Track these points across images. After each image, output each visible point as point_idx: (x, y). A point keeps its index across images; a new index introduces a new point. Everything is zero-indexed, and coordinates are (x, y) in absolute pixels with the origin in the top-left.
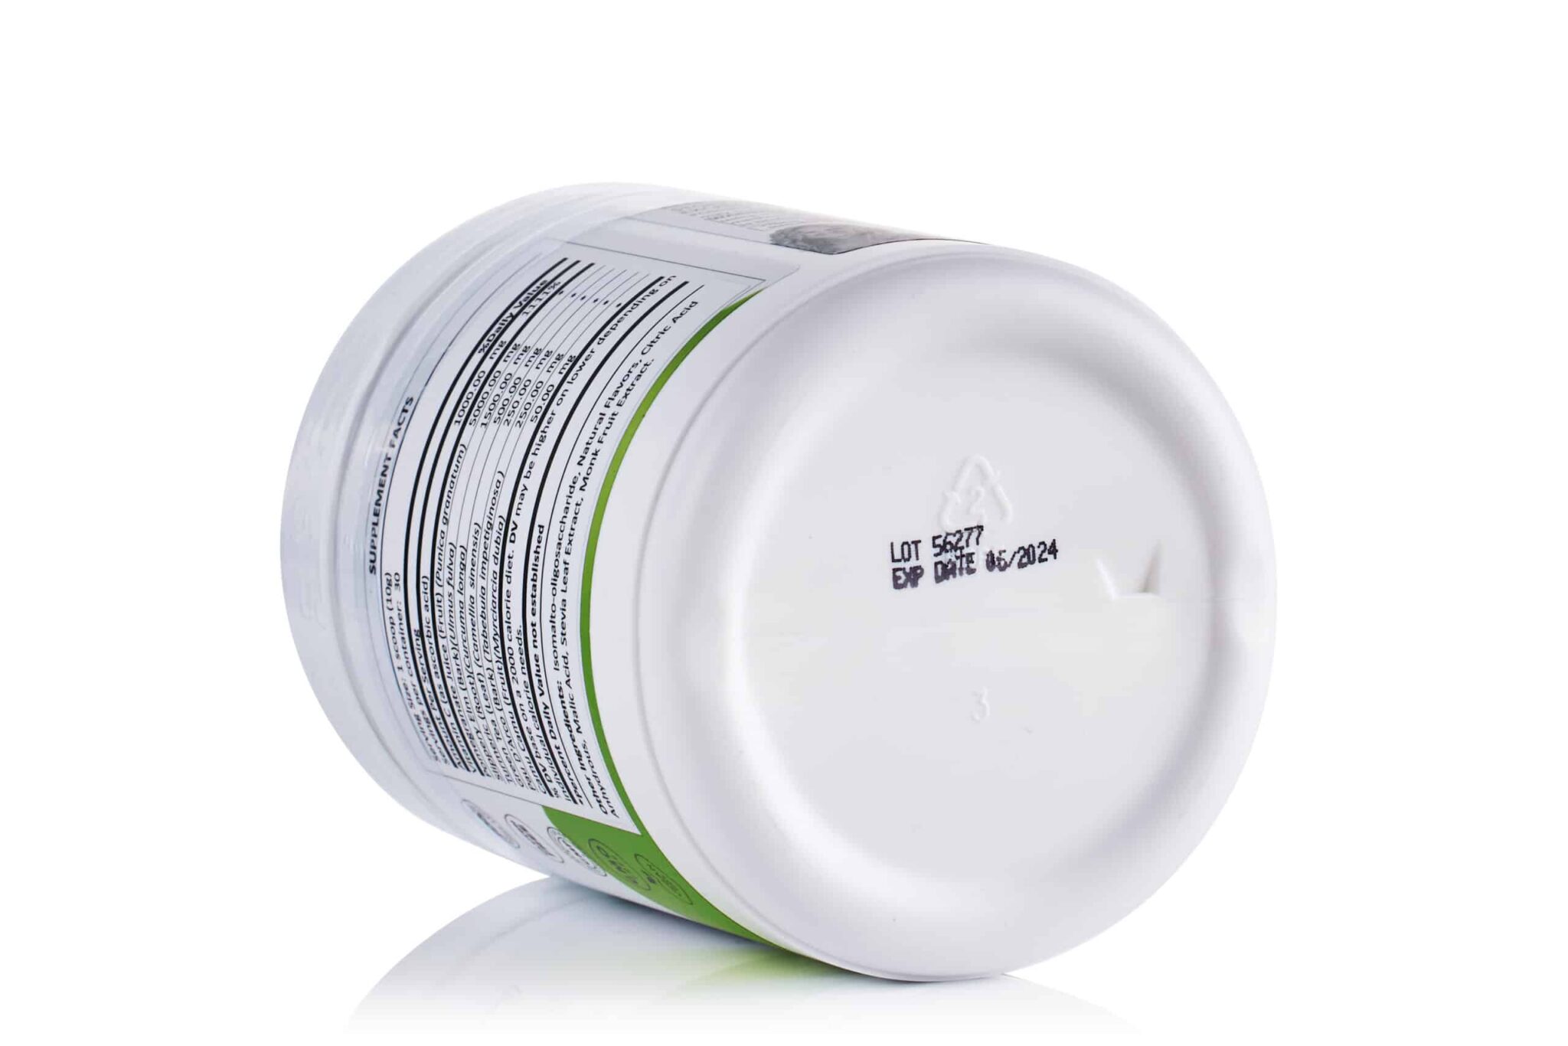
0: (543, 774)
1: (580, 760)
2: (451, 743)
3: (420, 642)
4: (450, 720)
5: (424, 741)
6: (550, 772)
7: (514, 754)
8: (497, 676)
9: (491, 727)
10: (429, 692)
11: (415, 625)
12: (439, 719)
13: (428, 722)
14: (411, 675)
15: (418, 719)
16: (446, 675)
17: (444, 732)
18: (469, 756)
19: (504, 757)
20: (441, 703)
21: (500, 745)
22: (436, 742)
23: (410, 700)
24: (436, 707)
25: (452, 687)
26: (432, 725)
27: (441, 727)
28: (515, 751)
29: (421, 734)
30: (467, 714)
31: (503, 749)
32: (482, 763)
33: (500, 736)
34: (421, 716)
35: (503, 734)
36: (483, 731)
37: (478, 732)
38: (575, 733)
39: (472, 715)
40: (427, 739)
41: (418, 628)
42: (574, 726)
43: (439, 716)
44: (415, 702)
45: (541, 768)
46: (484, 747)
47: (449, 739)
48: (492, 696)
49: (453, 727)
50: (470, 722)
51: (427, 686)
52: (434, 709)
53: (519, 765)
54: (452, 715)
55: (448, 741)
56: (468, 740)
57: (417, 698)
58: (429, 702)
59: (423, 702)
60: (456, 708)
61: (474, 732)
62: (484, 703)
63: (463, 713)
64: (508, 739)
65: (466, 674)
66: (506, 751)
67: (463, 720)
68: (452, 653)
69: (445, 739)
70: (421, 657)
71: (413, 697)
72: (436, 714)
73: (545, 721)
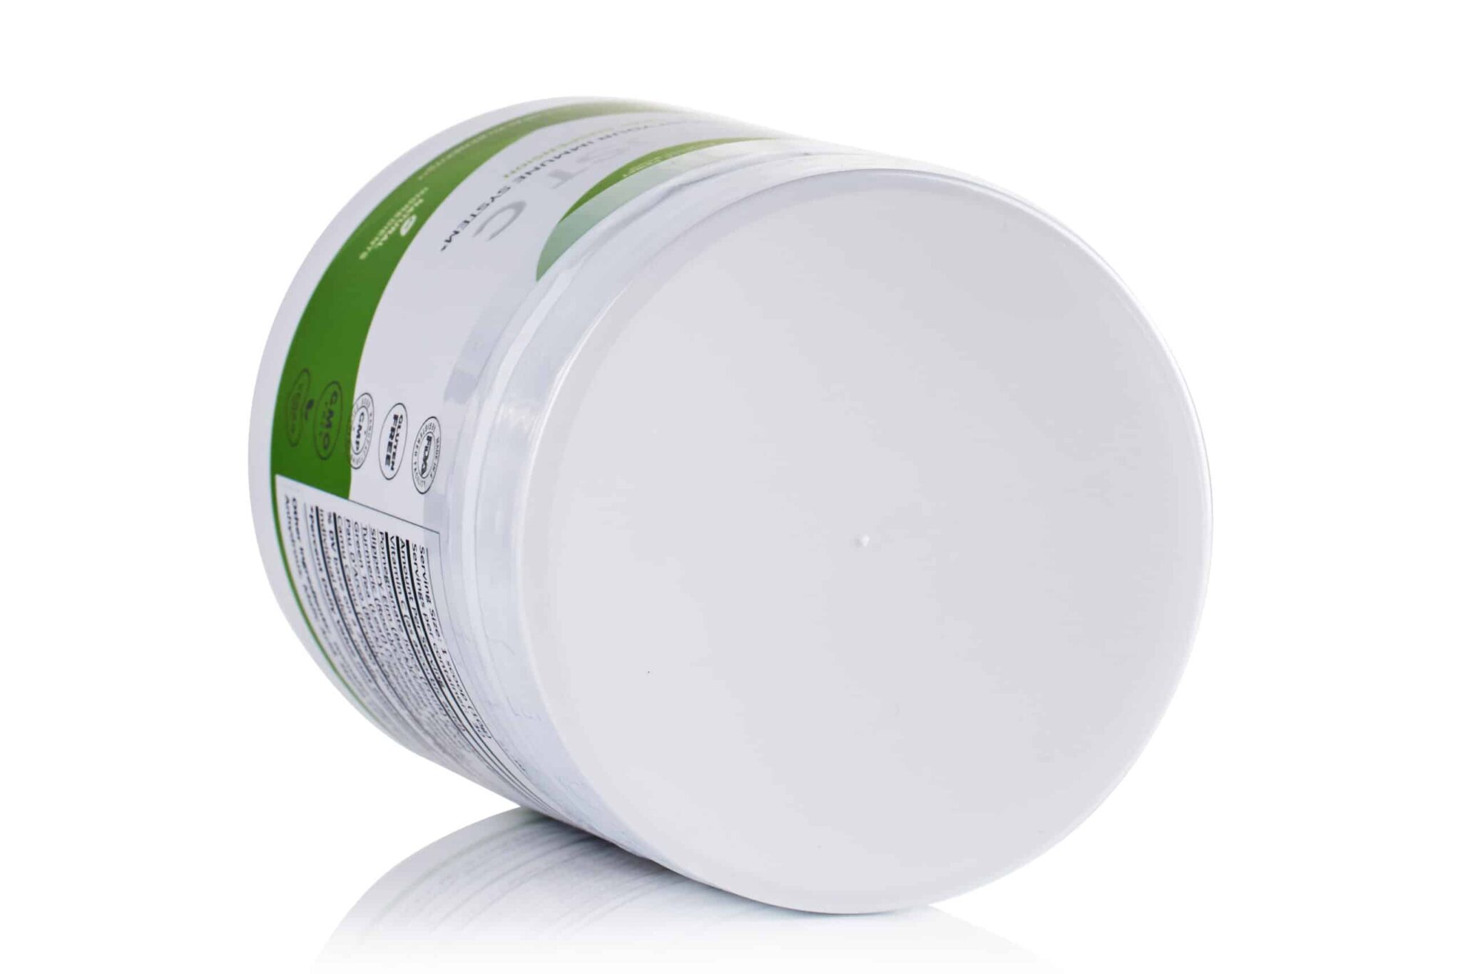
0: (335, 541)
1: (303, 559)
2: (404, 571)
3: (437, 675)
4: (402, 597)
5: (427, 573)
6: (328, 542)
7: (354, 561)
8: (373, 640)
9: (370, 590)
10: (419, 627)
11: (445, 690)
12: (411, 598)
13: (420, 594)
14: (434, 644)
15: (428, 597)
16: (409, 644)
17: (408, 583)
18: (392, 556)
19: (363, 558)
20: (409, 616)
21: (364, 572)
22: (417, 571)
23: (433, 619)
24: (412, 611)
25: (402, 631)
26: (417, 591)
27: (410, 590)
28: (353, 564)
29: (428, 581)
30: (388, 604)
31: (362, 566)
32: (383, 548)
33: (364, 580)
34: (425, 601)
35: (361, 582)
36: (377, 586)
37: (380, 585)
38: (308, 585)
39: (385, 603)
40: (424, 574)
41: (443, 688)
42: (310, 592)
43: (410, 601)
44: (430, 617)
45: (335, 547)
46: (377, 568)
47: (405, 576)
48: (372, 621)
49: (400, 590)
50: (386, 596)
51: (422, 634)
52: (414, 609)
53: (353, 549)
54: (400, 602)
55: (406, 574)
56: (389, 576)
57: (428, 621)
58: (418, 617)
59: (423, 616)
60: (397, 609)
61: (384, 585)
62: (377, 615)
63: (391, 603)
64: (358, 577)
65: (395, 643)
66: (360, 564)
67: (392, 597)
68: (411, 664)
69: (409, 576)
70: (432, 661)
71: (431, 622)
72: (413, 604)
73: (332, 597)
